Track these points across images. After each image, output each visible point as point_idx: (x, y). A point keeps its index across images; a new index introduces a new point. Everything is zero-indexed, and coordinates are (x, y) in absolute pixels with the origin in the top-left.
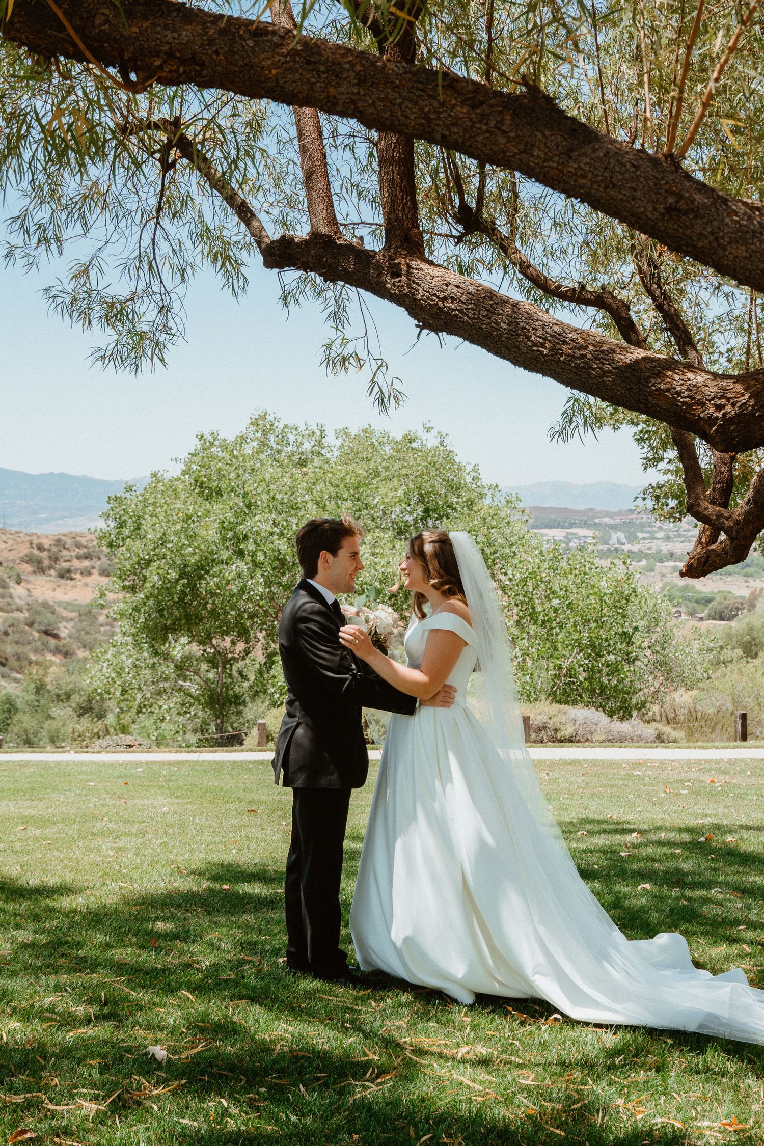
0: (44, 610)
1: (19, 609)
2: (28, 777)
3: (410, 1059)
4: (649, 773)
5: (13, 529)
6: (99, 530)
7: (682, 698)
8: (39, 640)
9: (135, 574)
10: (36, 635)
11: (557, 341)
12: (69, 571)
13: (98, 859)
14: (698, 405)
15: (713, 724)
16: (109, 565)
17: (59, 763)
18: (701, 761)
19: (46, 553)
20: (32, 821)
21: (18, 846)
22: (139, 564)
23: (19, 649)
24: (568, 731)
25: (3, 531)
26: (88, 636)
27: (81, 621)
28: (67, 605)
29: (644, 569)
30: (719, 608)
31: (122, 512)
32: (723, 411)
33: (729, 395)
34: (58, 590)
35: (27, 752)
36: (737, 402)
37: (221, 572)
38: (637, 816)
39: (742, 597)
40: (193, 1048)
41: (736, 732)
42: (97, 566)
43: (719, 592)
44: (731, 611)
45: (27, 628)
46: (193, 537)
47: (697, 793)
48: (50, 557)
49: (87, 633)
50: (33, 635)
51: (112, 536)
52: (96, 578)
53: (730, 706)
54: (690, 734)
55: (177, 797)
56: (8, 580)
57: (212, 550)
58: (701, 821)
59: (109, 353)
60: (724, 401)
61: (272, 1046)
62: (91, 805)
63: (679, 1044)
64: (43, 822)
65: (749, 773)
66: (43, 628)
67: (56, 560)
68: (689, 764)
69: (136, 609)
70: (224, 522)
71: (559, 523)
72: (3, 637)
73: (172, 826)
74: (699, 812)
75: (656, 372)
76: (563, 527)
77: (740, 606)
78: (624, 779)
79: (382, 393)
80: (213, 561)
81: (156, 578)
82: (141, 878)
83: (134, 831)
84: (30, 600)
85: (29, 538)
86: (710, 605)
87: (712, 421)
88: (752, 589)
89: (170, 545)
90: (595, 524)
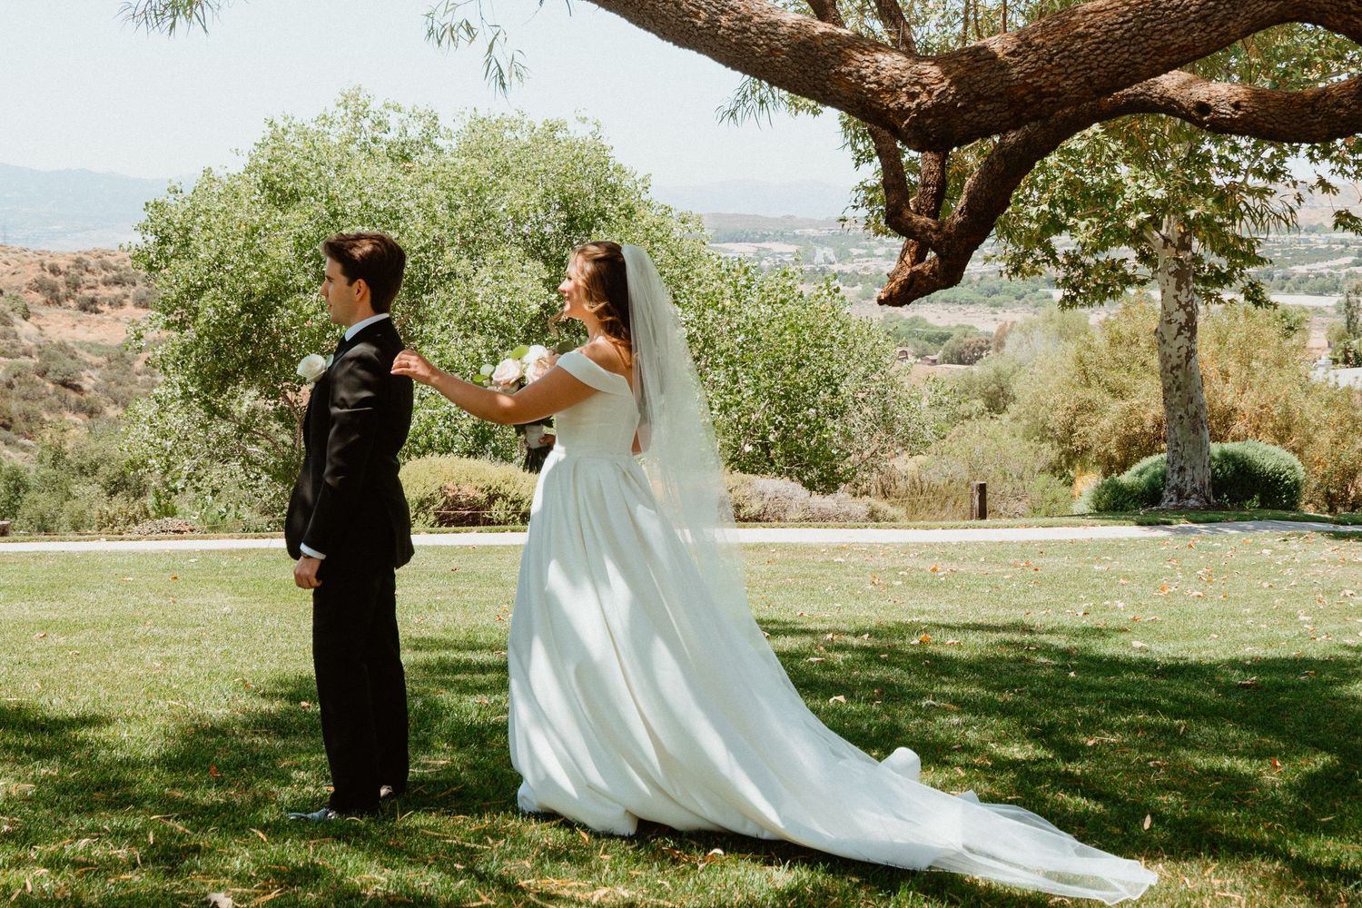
0: (60, 353)
1: (27, 354)
2: (47, 571)
3: (534, 903)
4: (854, 559)
5: (17, 246)
6: (134, 248)
7: (904, 465)
8: (54, 394)
9: (183, 306)
10: (51, 387)
11: (714, 10)
12: (93, 301)
13: (140, 673)
14: (887, 92)
15: (943, 498)
16: (148, 293)
17: (87, 554)
18: (922, 545)
19: (62, 277)
20: (54, 626)
21: (36, 657)
22: (188, 291)
23: (28, 406)
24: (754, 507)
25: (3, 248)
26: (120, 388)
27: (110, 368)
28: (92, 347)
29: (859, 296)
30: (957, 347)
31: (165, 224)
32: (917, 101)
33: (925, 81)
34: (79, 327)
35: (43, 540)
36: (934, 90)
37: (297, 303)
38: (835, 613)
39: (987, 334)
40: (264, 895)
41: (972, 508)
42: (131, 295)
43: (958, 326)
44: (973, 351)
45: (38, 378)
46: (261, 257)
47: (915, 584)
48: (67, 283)
49: (120, 384)
50: (46, 388)
51: (151, 255)
52: (130, 310)
53: (967, 477)
54: (913, 513)
55: (242, 594)
56: (11, 314)
57: (286, 275)
58: (915, 619)
59: (140, 10)
60: (917, 89)
61: (363, 892)
62: (130, 605)
63: (867, 883)
64: (68, 628)
65: (982, 559)
66: (59, 378)
67: (76, 286)
68: (906, 549)
69: (185, 351)
70: (301, 237)
71: (747, 235)
72: (6, 390)
73: (236, 630)
74: (914, 607)
75: (835, 50)
76: (753, 241)
77: (984, 345)
78: (821, 568)
79: (501, 71)
80: (287, 288)
81: (212, 311)
82: (196, 694)
83: (186, 636)
84: (41, 341)
85: (38, 258)
86: (947, 344)
87: (903, 112)
88: (1001, 323)
89: (230, 267)
90: (795, 236)
